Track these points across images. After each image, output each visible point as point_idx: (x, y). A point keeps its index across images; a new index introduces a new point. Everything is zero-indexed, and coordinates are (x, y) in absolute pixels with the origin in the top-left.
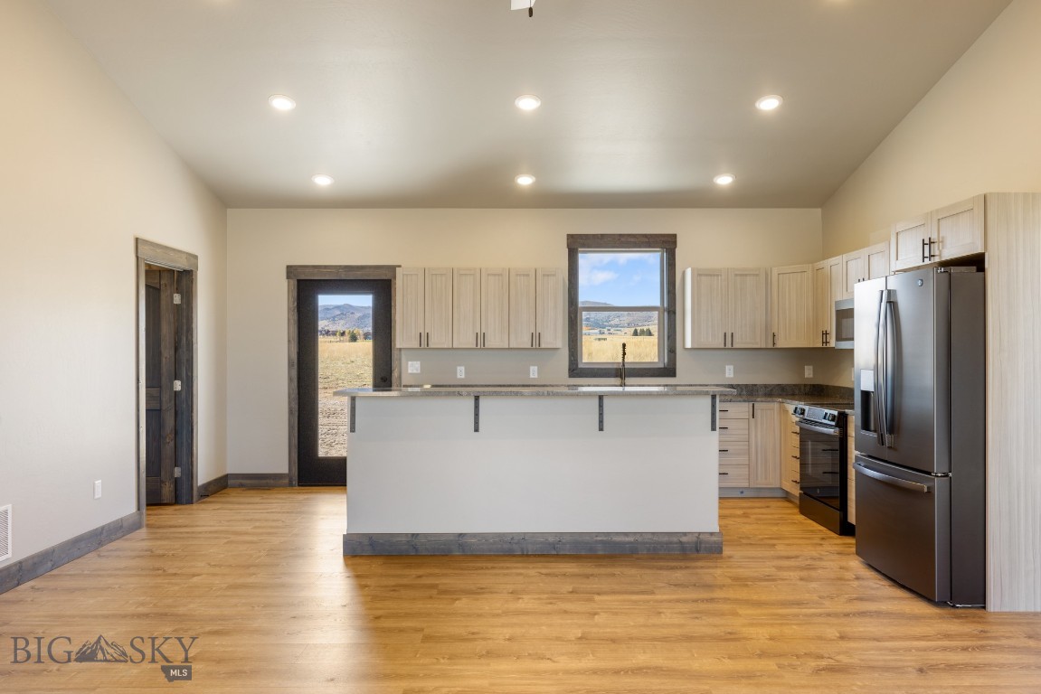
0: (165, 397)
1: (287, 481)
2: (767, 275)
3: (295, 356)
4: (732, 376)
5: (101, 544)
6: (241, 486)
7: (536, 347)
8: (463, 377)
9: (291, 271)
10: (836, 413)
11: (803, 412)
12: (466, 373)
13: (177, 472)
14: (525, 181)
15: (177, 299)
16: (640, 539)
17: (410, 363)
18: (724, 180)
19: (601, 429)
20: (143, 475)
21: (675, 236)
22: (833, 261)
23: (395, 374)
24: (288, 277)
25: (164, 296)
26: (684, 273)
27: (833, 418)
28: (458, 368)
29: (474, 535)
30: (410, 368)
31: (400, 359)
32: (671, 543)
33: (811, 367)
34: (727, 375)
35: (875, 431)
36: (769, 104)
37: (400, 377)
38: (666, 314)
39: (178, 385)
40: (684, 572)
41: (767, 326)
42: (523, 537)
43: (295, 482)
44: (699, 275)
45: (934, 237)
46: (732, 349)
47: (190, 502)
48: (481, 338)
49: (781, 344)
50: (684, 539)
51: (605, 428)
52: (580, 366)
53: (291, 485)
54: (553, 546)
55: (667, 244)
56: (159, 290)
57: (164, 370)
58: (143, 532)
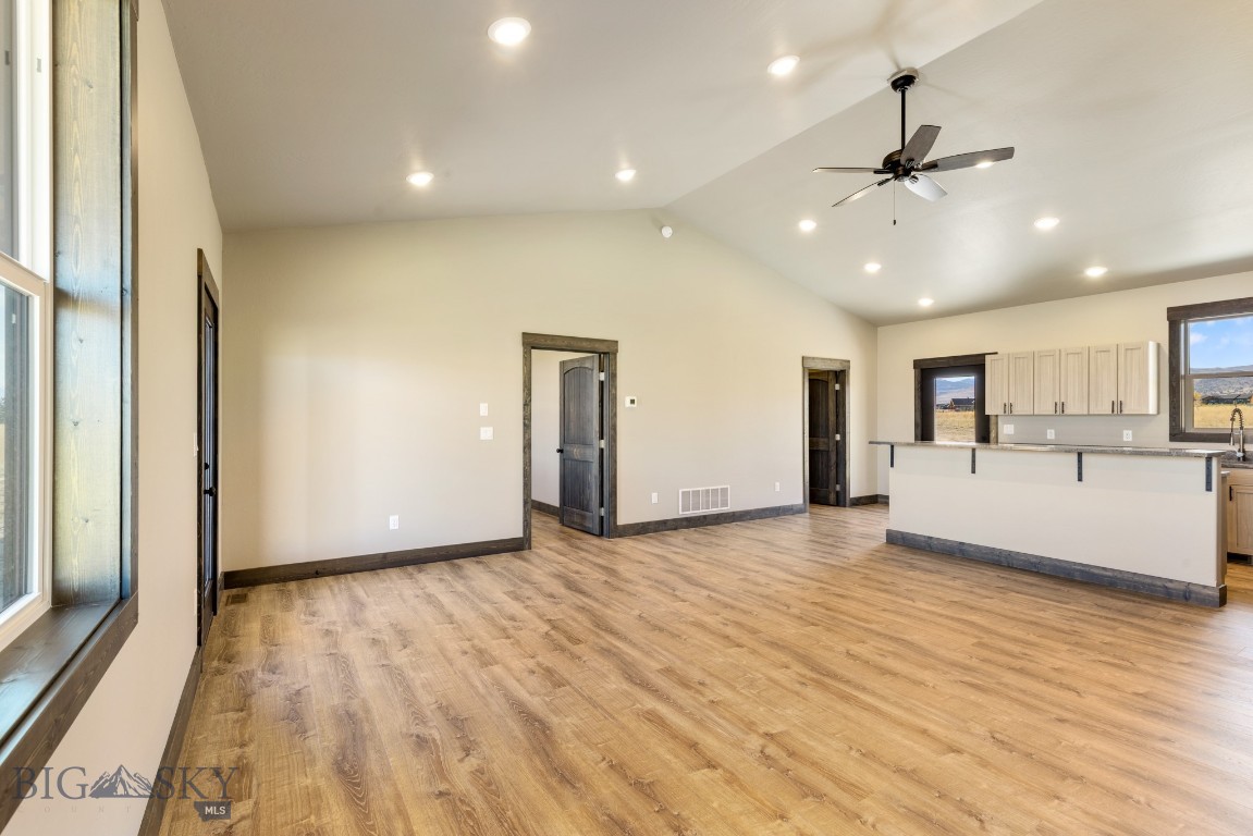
0: (831, 444)
3: (919, 421)
5: (778, 515)
7: (1117, 414)
8: (1053, 438)
9: (917, 363)
12: (1056, 435)
13: (838, 488)
14: (1095, 272)
15: (837, 387)
16: (1119, 576)
17: (1005, 426)
19: (1080, 479)
20: (807, 485)
23: (993, 434)
24: (915, 367)
25: (830, 385)
28: (1049, 431)
30: (1006, 430)
31: (997, 423)
32: (1154, 586)
37: (997, 437)
39: (838, 437)
40: (1131, 604)
47: (845, 506)
48: (1060, 408)
50: (1169, 585)
51: (1084, 478)
54: (1034, 565)
56: (827, 382)
57: (831, 429)
58: (807, 514)
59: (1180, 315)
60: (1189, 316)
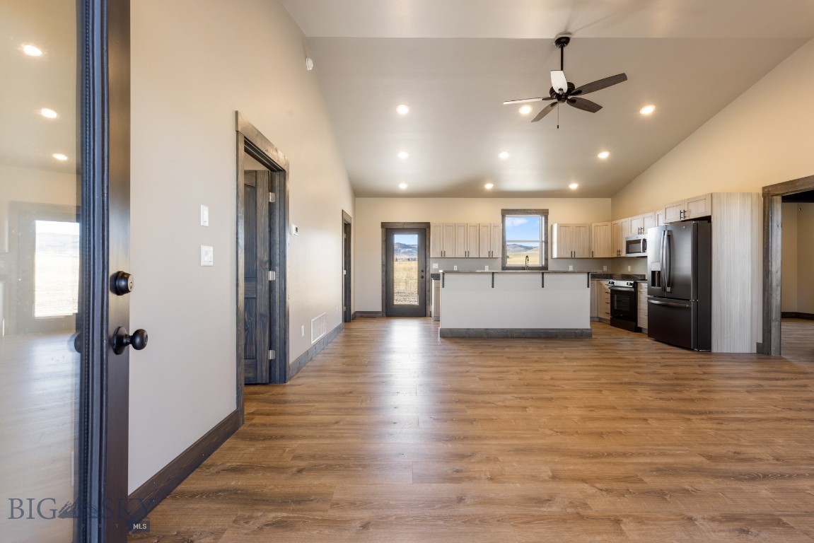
1: (381, 315)
2: (590, 227)
3: (385, 261)
4: (572, 269)
6: (362, 317)
7: (491, 257)
9: (383, 225)
10: (632, 282)
11: (613, 283)
12: (458, 268)
14: (489, 186)
16: (559, 331)
17: (434, 264)
18: (574, 186)
21: (548, 210)
22: (623, 220)
24: (382, 227)
26: (552, 226)
27: (631, 284)
28: (454, 266)
29: (492, 329)
31: (431, 263)
32: (571, 333)
33: (606, 266)
34: (570, 270)
35: (659, 286)
36: (604, 155)
37: (429, 271)
38: (544, 244)
41: (590, 248)
42: (512, 330)
43: (385, 315)
44: (560, 227)
45: (686, 210)
46: (575, 258)
47: (349, 321)
48: (467, 253)
49: (596, 256)
50: (576, 331)
52: (507, 266)
53: (383, 316)
54: (524, 333)
55: (545, 213)
59: (505, 213)
60: (508, 214)
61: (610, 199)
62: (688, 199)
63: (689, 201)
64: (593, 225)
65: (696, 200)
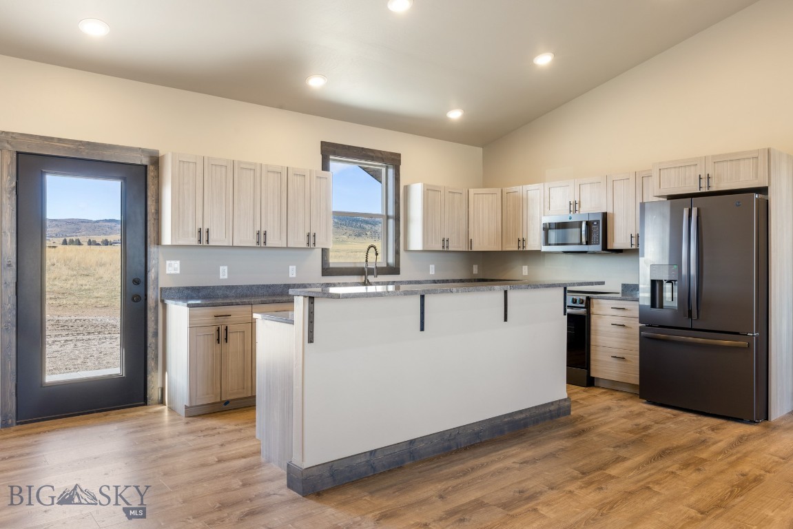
2: (467, 195)
4: (433, 273)
7: (311, 247)
8: (226, 277)
10: (584, 298)
12: (229, 273)
14: (314, 83)
16: (529, 414)
17: (168, 262)
18: (455, 115)
21: (400, 155)
22: (530, 187)
23: (151, 275)
28: (221, 268)
29: (422, 439)
30: (168, 269)
31: (157, 259)
33: (477, 266)
34: (431, 273)
36: (544, 60)
37: (157, 278)
38: (391, 220)
41: (467, 234)
42: (458, 432)
43: (11, 421)
45: (711, 173)
49: (477, 247)
50: (552, 408)
52: (331, 266)
54: (477, 434)
55: (393, 161)
59: (329, 151)
60: (335, 154)
61: (480, 150)
62: (713, 157)
63: (718, 160)
64: (472, 191)
65: (734, 159)
